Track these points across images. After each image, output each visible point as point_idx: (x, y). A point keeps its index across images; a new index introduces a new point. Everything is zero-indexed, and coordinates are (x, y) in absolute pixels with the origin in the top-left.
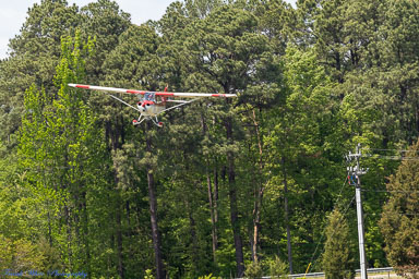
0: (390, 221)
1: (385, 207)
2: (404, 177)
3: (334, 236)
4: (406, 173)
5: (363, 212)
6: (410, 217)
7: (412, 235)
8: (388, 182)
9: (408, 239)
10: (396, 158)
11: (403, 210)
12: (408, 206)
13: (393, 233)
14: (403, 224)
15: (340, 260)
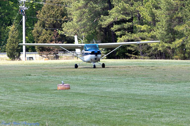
0: (37, 31)
1: (36, 25)
2: (45, 12)
3: (12, 37)
4: (45, 10)
5: (26, 27)
6: (47, 30)
7: (47, 38)
8: (37, 14)
9: (45, 40)
10: (41, 3)
11: (44, 26)
12: (46, 25)
13: (39, 36)
14: (43, 33)
15: (14, 48)
